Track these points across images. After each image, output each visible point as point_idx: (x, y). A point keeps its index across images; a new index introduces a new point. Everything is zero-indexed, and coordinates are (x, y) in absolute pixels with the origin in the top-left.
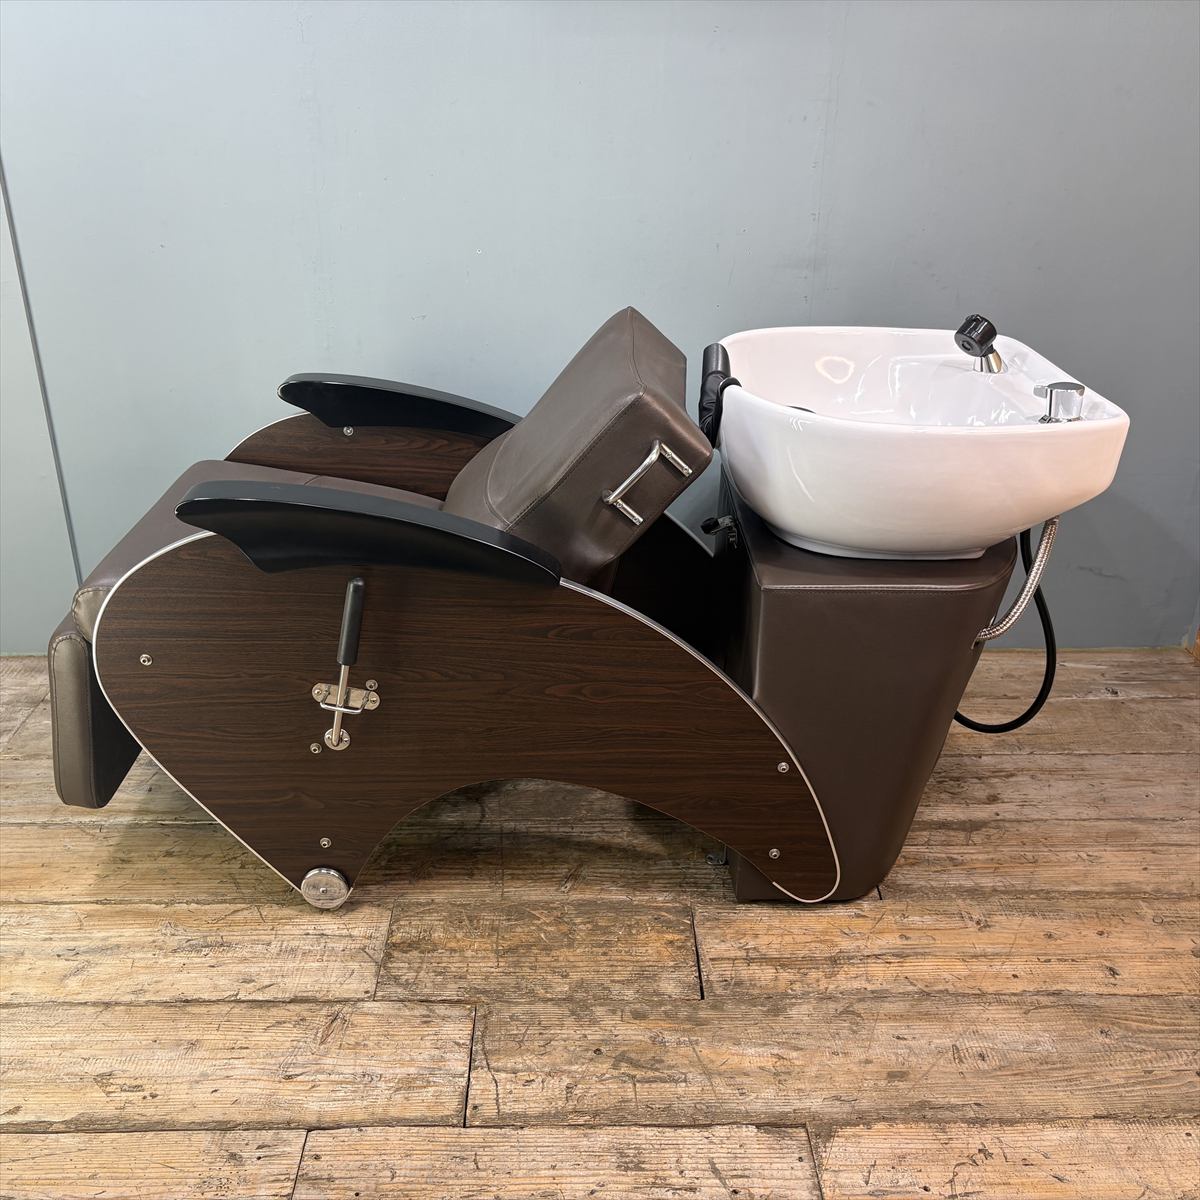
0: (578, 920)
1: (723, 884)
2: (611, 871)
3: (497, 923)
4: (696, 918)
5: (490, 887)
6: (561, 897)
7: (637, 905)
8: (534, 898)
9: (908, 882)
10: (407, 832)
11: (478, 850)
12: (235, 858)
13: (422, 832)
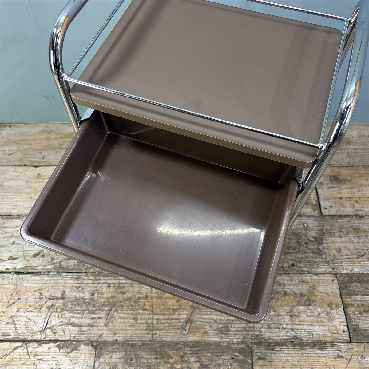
0: (192, 359)
1: (268, 328)
2: (209, 317)
3: (150, 361)
4: (254, 358)
5: (146, 330)
6: (184, 339)
7: (224, 346)
8: (169, 339)
9: (365, 327)
10: (102, 281)
11: (139, 298)
12: (14, 303)
13: (110, 282)
